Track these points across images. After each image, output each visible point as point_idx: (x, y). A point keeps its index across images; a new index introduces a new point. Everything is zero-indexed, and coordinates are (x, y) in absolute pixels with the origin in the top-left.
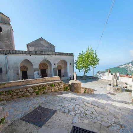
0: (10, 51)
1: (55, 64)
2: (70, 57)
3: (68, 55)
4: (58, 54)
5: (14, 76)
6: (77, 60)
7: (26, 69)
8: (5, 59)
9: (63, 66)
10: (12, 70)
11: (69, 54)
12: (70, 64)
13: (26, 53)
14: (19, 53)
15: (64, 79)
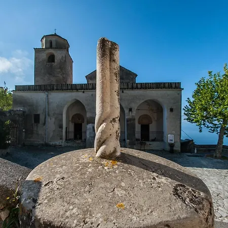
0: (53, 87)
1: (130, 110)
2: (170, 92)
3: (164, 87)
4: (139, 86)
5: (54, 131)
6: (192, 100)
7: (81, 121)
8: (45, 100)
9: (154, 116)
10: (53, 119)
11: (167, 85)
12: (171, 110)
13: (78, 88)
14: (66, 88)
15: (154, 148)
